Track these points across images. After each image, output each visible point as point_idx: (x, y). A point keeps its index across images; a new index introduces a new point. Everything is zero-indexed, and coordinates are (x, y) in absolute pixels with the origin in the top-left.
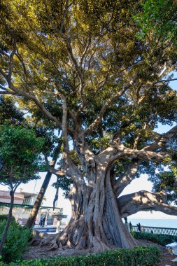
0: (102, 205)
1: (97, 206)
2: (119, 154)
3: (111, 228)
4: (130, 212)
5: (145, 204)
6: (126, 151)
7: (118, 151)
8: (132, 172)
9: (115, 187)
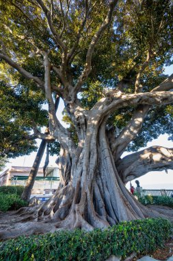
0: (92, 166)
1: (84, 168)
2: (116, 102)
3: (107, 194)
4: (136, 173)
5: (157, 162)
6: (124, 97)
7: (113, 99)
8: (137, 122)
9: (114, 145)
